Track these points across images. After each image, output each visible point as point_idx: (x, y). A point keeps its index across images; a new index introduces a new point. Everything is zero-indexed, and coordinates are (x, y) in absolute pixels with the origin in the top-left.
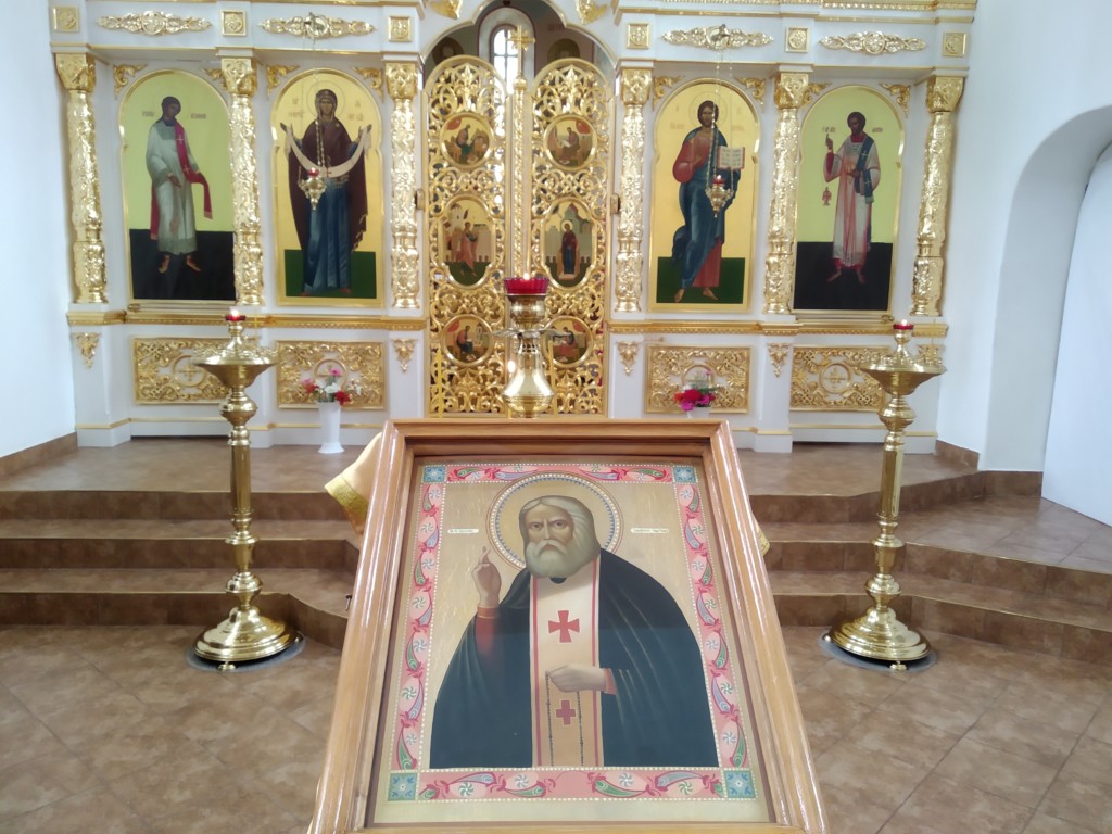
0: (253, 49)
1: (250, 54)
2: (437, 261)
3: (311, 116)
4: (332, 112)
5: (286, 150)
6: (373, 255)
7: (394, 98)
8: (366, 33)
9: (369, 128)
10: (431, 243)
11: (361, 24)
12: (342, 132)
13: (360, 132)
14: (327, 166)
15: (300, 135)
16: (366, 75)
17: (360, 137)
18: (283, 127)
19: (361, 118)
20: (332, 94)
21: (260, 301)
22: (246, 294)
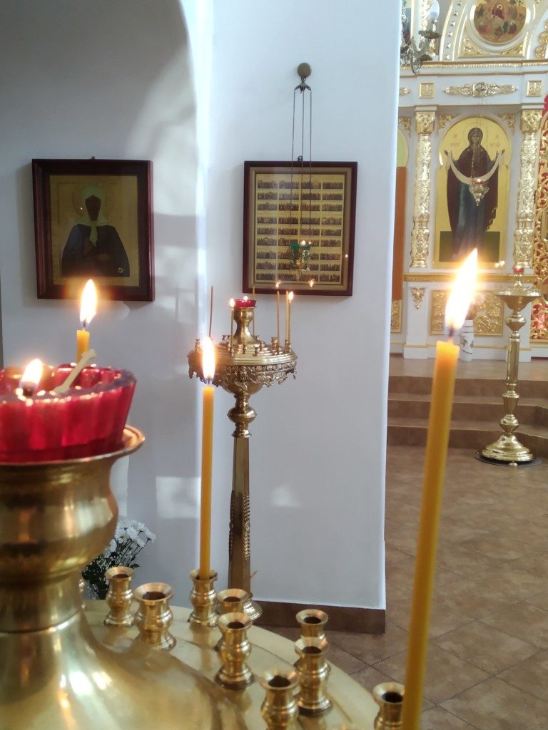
0: (438, 106)
1: (435, 109)
2: (540, 237)
3: (465, 144)
4: (478, 143)
5: (446, 167)
6: (498, 234)
7: (524, 133)
8: (512, 92)
9: (503, 151)
10: (536, 225)
11: (510, 87)
12: (484, 154)
13: (497, 154)
14: (473, 177)
15: (457, 158)
16: (504, 117)
17: (497, 158)
18: (446, 153)
19: (498, 145)
20: (479, 130)
21: (425, 264)
22: (418, 260)
